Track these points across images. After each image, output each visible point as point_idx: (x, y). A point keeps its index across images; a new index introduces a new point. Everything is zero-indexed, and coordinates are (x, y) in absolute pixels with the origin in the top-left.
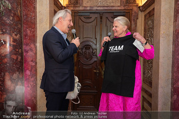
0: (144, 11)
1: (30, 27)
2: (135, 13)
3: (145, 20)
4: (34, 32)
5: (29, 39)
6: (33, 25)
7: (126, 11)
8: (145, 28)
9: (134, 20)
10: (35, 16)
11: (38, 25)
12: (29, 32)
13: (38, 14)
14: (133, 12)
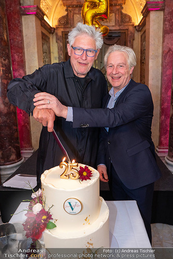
0: (140, 31)
1: (17, 52)
2: (131, 33)
3: (141, 41)
4: (21, 57)
5: (18, 65)
6: (20, 49)
7: (122, 31)
8: (141, 50)
9: (130, 41)
10: (22, 40)
11: (25, 50)
12: (16, 57)
13: (24, 38)
14: (129, 33)
